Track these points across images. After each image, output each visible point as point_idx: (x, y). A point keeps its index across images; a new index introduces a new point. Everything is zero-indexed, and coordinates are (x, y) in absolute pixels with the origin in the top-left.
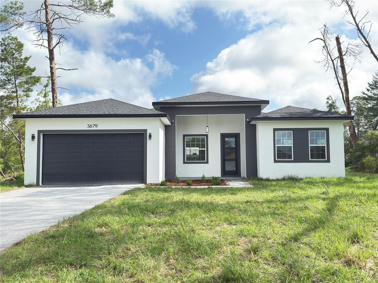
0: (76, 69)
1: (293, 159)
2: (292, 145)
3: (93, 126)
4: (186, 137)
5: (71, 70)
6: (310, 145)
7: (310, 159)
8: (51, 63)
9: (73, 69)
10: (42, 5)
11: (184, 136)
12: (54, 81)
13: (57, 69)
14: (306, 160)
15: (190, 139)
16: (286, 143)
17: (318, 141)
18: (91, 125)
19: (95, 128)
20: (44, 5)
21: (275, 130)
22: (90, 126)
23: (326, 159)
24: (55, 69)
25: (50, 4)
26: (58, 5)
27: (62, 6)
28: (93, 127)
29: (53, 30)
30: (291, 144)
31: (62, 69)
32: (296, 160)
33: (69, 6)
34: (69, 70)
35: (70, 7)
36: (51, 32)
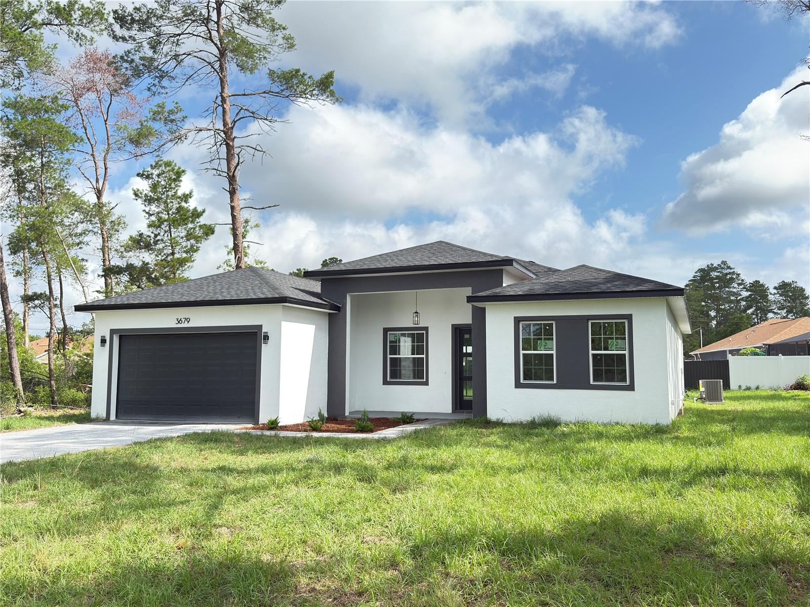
0: (274, 206)
1: (555, 382)
2: (554, 352)
3: (183, 320)
4: (389, 333)
5: (266, 208)
6: (591, 352)
7: (592, 382)
8: (232, 201)
9: (270, 207)
10: (217, 98)
11: (386, 331)
12: (237, 230)
13: (242, 209)
14: (584, 385)
15: (396, 336)
16: (542, 348)
17: (611, 343)
18: (180, 320)
19: (186, 325)
20: (220, 98)
21: (517, 320)
22: (179, 322)
23: (628, 384)
24: (238, 208)
25: (230, 95)
26: (244, 95)
27: (252, 94)
28: (183, 322)
29: (235, 139)
30: (551, 348)
31: (251, 208)
32: (562, 385)
33: (264, 92)
34: (262, 209)
35: (264, 95)
36: (231, 143)
